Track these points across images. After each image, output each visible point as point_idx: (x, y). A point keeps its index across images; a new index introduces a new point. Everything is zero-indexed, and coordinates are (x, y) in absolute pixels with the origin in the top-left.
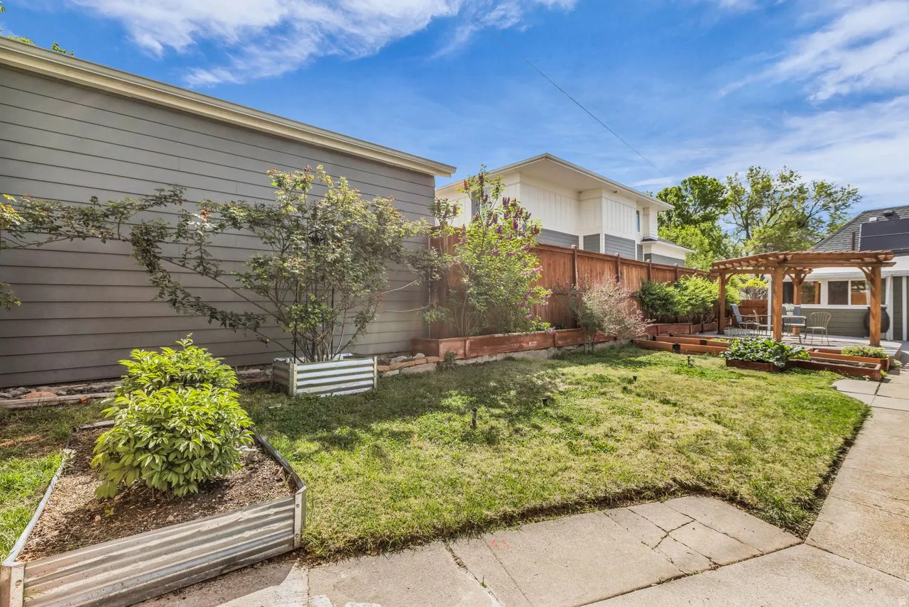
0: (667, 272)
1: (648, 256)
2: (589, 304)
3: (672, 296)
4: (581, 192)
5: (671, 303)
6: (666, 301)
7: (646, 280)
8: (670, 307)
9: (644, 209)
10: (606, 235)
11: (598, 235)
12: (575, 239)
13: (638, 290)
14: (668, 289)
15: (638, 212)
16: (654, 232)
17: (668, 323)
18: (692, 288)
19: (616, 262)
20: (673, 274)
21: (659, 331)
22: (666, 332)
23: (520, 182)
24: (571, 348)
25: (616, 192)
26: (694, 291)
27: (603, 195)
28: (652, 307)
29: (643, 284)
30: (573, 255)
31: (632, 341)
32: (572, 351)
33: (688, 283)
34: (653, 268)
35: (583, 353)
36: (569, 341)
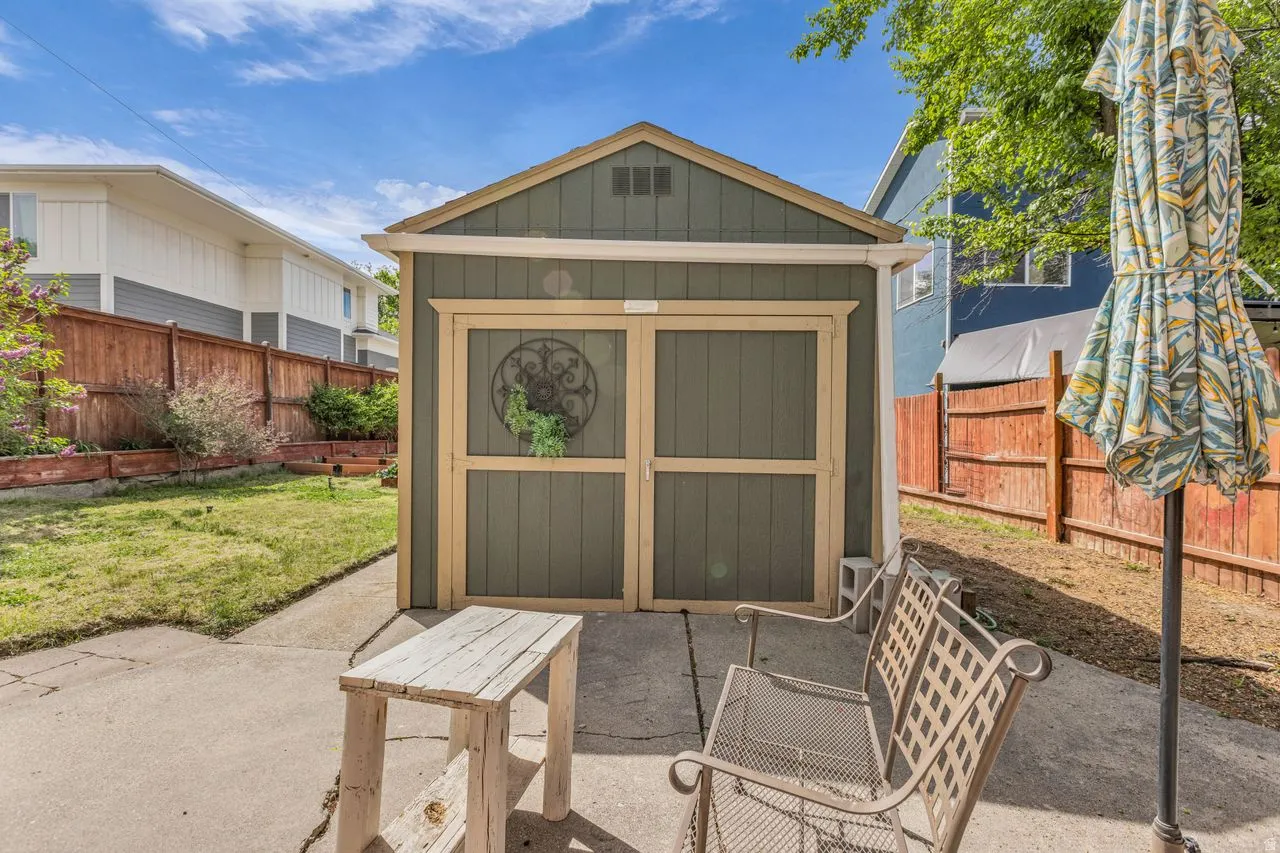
0: (358, 374)
1: (364, 354)
2: (179, 411)
3: (357, 406)
4: (246, 245)
5: (355, 415)
6: (347, 411)
7: (320, 384)
8: (352, 418)
9: (358, 288)
10: (288, 316)
11: (275, 316)
12: (236, 316)
13: (307, 396)
14: (350, 397)
15: (347, 291)
16: (371, 321)
17: (352, 440)
18: (388, 396)
19: (264, 354)
20: (368, 378)
21: (334, 451)
22: (348, 452)
23: (108, 202)
24: (151, 478)
25: (307, 256)
26: (390, 400)
27: (284, 256)
28: (327, 419)
29: (316, 389)
30: (170, 336)
31: (283, 465)
32: (154, 483)
33: (384, 390)
34: (333, 368)
35: (178, 485)
36: (147, 468)
